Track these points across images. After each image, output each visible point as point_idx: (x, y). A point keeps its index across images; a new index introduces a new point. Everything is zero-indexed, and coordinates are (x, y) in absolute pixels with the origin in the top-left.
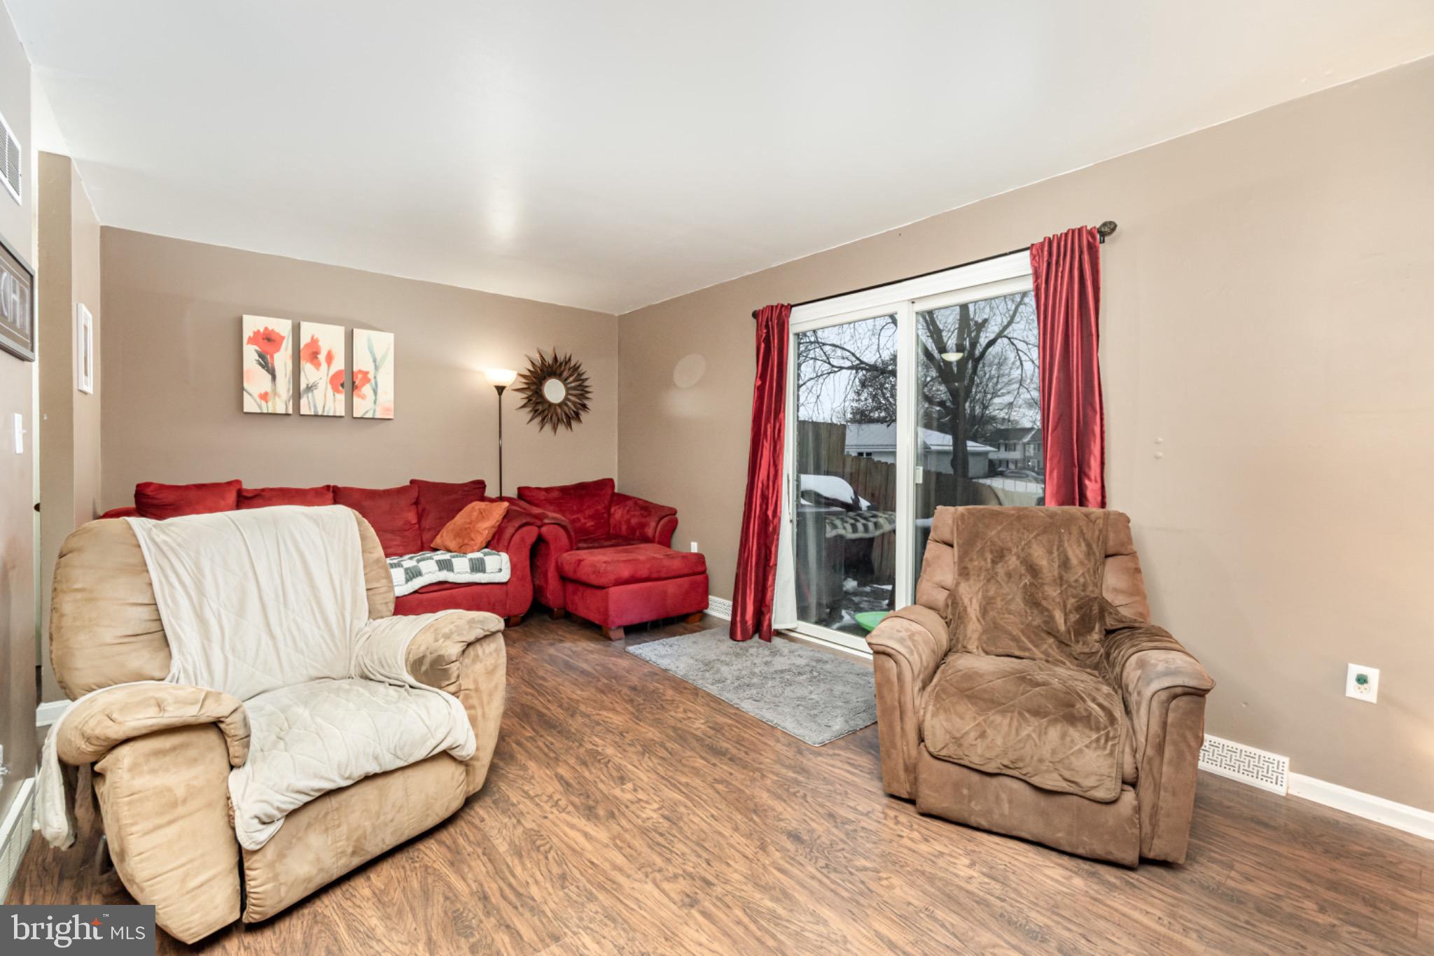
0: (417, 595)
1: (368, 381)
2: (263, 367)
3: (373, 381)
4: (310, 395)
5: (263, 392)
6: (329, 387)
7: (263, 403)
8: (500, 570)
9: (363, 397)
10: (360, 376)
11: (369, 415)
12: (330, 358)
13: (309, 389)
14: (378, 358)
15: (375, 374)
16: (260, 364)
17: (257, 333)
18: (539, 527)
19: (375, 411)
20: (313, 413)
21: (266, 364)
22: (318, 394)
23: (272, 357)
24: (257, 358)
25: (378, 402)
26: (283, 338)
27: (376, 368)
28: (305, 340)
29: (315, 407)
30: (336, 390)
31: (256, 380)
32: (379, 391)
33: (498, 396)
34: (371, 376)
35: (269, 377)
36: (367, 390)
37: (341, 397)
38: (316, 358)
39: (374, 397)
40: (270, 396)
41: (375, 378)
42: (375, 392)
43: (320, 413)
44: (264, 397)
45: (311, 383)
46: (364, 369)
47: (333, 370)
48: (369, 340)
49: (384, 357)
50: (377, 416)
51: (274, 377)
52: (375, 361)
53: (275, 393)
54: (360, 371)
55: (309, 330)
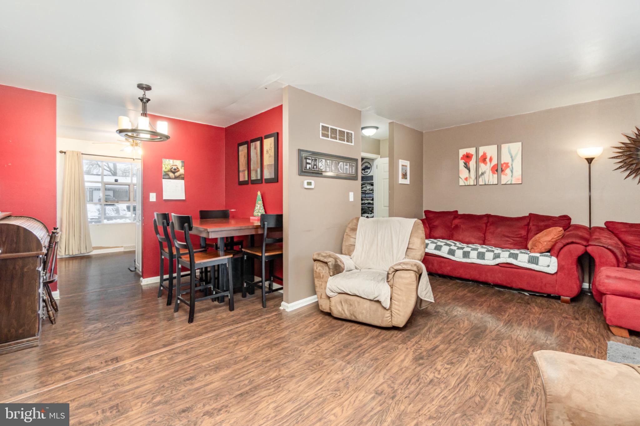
0: (498, 266)
1: (508, 167)
2: (466, 168)
3: (511, 167)
4: (483, 176)
5: (466, 177)
6: (491, 172)
7: (466, 181)
8: (549, 266)
9: (506, 175)
10: (504, 165)
11: (509, 183)
12: (491, 160)
13: (483, 174)
14: (513, 155)
15: (512, 163)
16: (465, 167)
17: (464, 155)
18: (586, 246)
19: (512, 180)
20: (484, 184)
21: (467, 167)
22: (486, 175)
23: (469, 163)
24: (464, 164)
25: (513, 176)
26: (472, 155)
27: (512, 160)
28: (481, 154)
29: (485, 181)
30: (493, 173)
31: (464, 173)
32: (514, 171)
33: (588, 165)
34: (510, 165)
35: (468, 171)
36: (508, 171)
37: (496, 176)
38: (485, 161)
39: (511, 174)
40: (468, 179)
41: (512, 165)
42: (512, 172)
43: (487, 184)
44: (466, 179)
45: (483, 171)
46: (506, 162)
47: (493, 164)
48: (509, 148)
49: (517, 154)
50: (513, 182)
51: (469, 171)
52: (512, 157)
53: (470, 177)
54: (505, 163)
55: (482, 150)
